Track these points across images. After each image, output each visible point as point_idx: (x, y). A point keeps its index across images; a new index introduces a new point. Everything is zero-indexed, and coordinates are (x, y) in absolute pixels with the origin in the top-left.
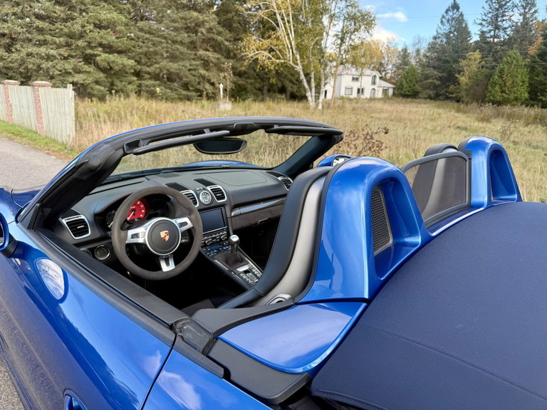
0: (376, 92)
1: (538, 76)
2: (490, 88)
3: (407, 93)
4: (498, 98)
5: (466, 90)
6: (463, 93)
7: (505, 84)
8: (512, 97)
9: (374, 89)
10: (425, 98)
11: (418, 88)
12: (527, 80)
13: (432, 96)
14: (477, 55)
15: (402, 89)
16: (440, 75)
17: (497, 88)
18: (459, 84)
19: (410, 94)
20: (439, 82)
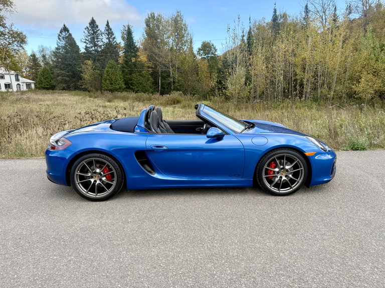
0: (21, 87)
1: (127, 75)
2: (103, 81)
3: (46, 86)
4: (110, 88)
5: (90, 83)
6: (88, 86)
7: (111, 79)
8: (117, 87)
9: (19, 84)
10: (62, 90)
11: (53, 83)
12: (122, 77)
13: (66, 88)
14: (89, 62)
15: (41, 84)
16: (68, 74)
17: (108, 81)
18: (84, 79)
19: (49, 87)
20: (68, 79)
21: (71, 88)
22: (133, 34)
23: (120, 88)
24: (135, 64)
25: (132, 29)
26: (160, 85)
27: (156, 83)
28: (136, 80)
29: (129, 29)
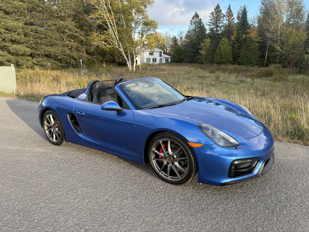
0: (162, 60)
1: (236, 50)
2: (215, 56)
3: (177, 60)
4: (219, 61)
5: (205, 58)
6: (204, 60)
7: (222, 54)
8: (225, 60)
9: (161, 59)
10: (187, 62)
11: (182, 57)
12: (231, 52)
13: (190, 61)
14: (208, 40)
15: (175, 59)
16: (193, 50)
17: (218, 56)
18: (201, 55)
19: (179, 60)
20: (193, 54)
21: (194, 62)
22: (248, 13)
23: (227, 61)
24: (245, 40)
25: (247, 9)
26: (266, 58)
27: (263, 56)
28: (243, 54)
29: (245, 9)
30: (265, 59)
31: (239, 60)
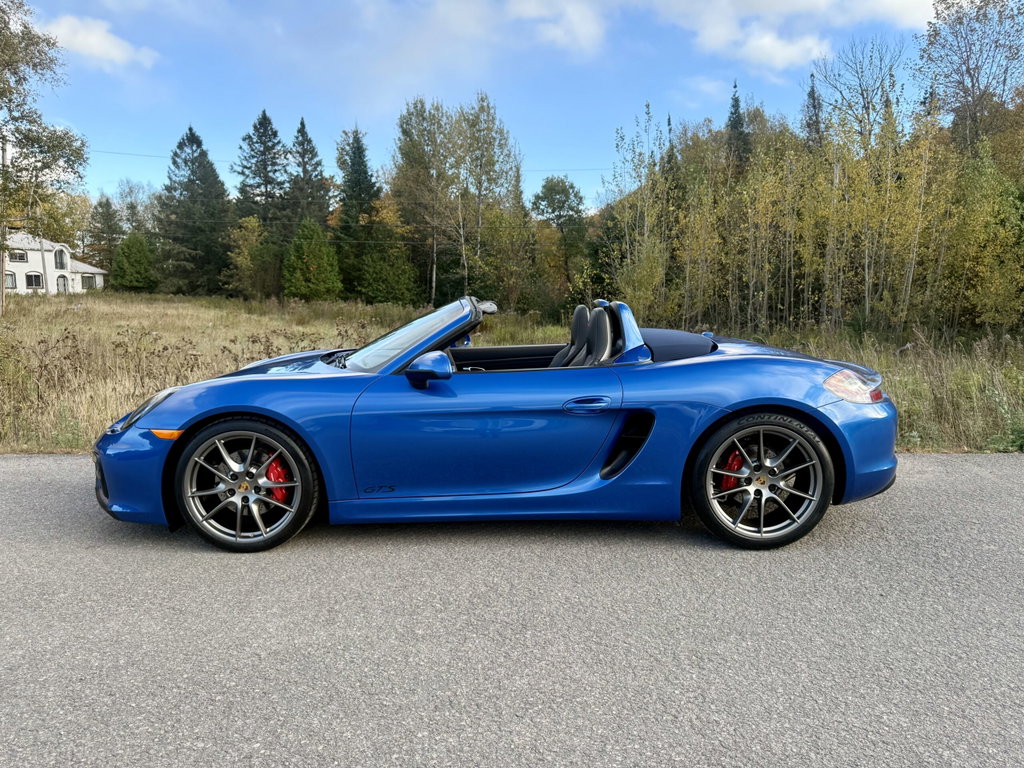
0: (70, 282)
1: (347, 257)
2: (286, 273)
3: (135, 284)
4: (304, 290)
5: (250, 277)
6: (246, 284)
7: (308, 269)
8: (322, 287)
9: (64, 277)
10: (175, 293)
11: (154, 274)
12: (335, 263)
13: (184, 288)
14: (252, 222)
15: (122, 277)
16: (194, 253)
17: (298, 274)
18: (236, 267)
19: (141, 285)
20: (192, 265)
21: (199, 290)
22: (367, 153)
23: (329, 291)
24: (368, 229)
25: (365, 141)
26: (434, 285)
27: (423, 280)
28: (371, 270)
29: (357, 140)
30: (431, 288)
31: (364, 290)
